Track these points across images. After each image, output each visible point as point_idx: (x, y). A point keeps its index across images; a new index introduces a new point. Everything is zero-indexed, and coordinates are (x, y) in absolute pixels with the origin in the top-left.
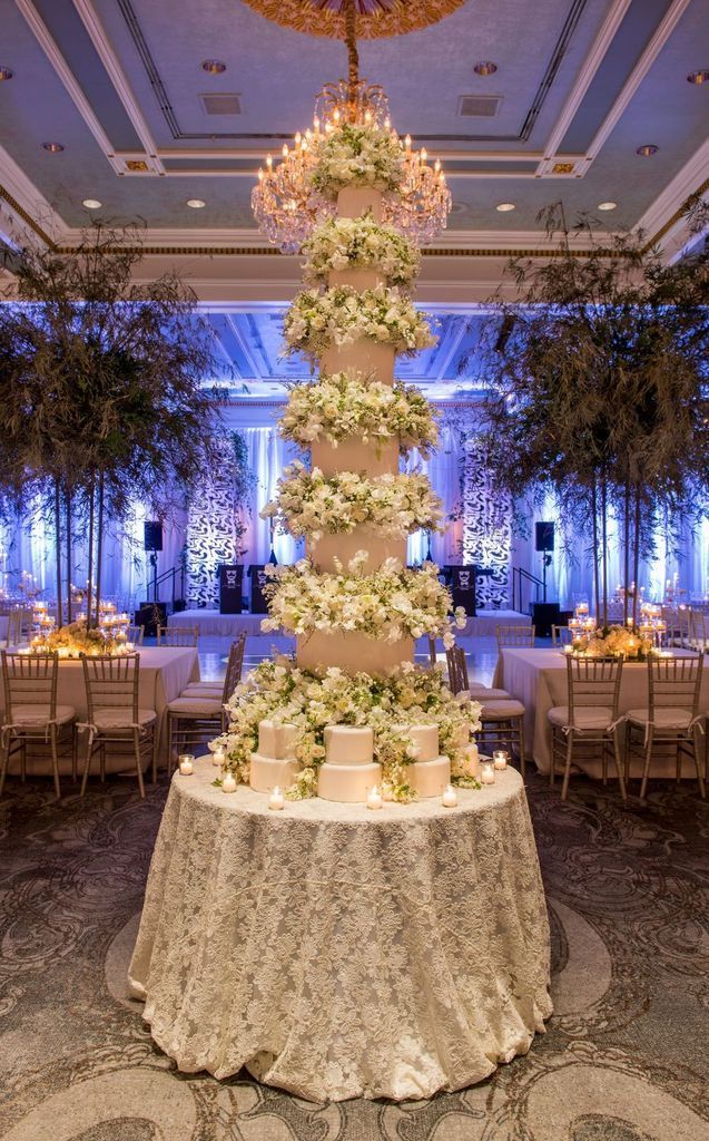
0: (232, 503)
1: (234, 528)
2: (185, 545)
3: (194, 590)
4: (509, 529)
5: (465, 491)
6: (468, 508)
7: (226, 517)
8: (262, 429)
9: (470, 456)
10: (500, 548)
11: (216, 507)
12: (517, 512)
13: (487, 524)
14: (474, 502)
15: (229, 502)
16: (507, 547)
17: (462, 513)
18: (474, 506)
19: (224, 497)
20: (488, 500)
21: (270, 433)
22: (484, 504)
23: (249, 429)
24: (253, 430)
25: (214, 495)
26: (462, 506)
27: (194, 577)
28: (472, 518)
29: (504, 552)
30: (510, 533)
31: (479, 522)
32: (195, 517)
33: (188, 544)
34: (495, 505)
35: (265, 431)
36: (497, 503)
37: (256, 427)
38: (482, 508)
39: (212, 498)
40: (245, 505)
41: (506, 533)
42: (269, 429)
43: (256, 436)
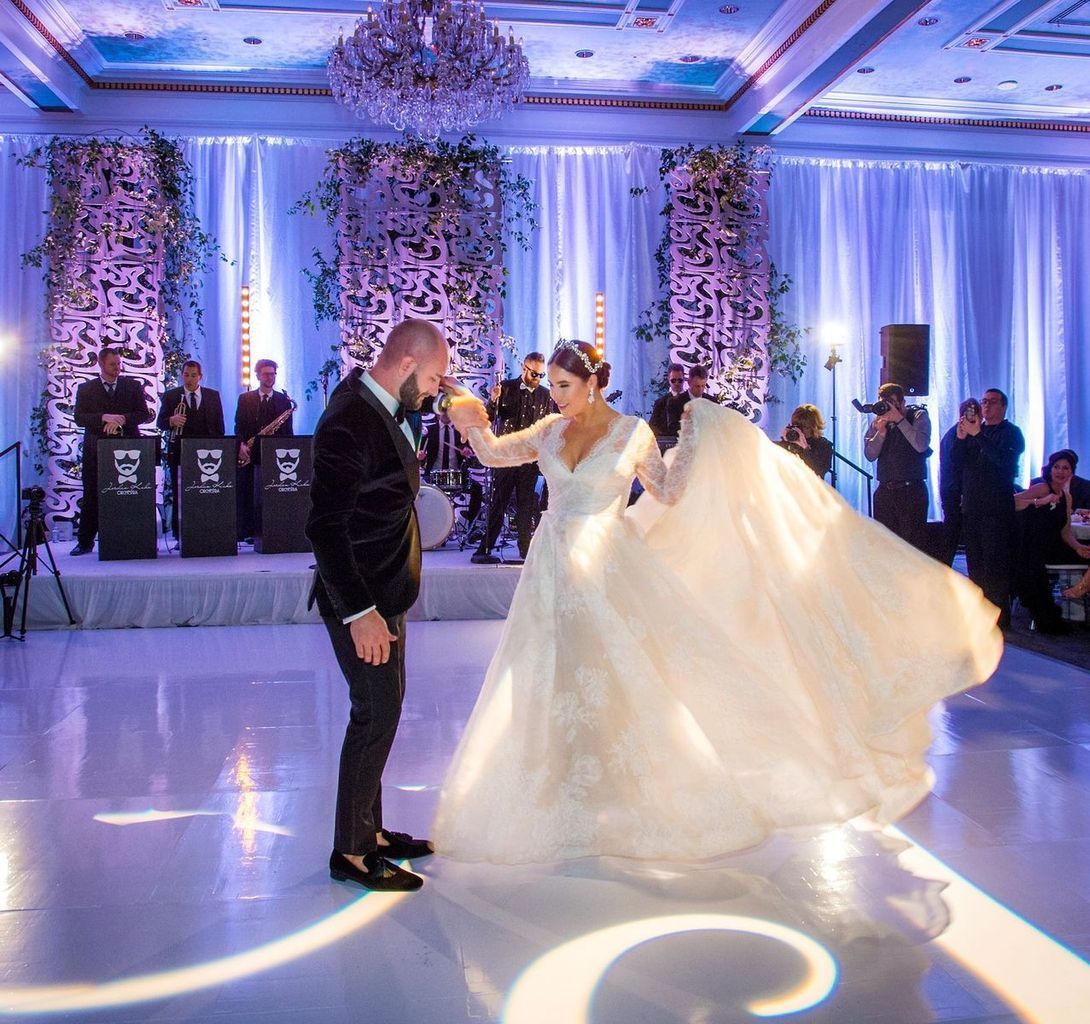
0: (155, 295)
1: (159, 353)
2: (47, 394)
3: (67, 496)
4: (763, 357)
5: (672, 276)
6: (679, 312)
7: (140, 327)
8: (230, 141)
9: (682, 199)
10: (744, 397)
11: (118, 304)
12: (778, 321)
13: (720, 347)
14: (691, 299)
15: (147, 293)
16: (759, 393)
17: (665, 321)
18: (689, 306)
19: (136, 284)
20: (720, 295)
21: (248, 151)
22: (713, 304)
23: (201, 140)
24: (210, 141)
25: (111, 277)
26: (665, 307)
27: (66, 465)
28: (686, 334)
29: (755, 405)
30: (766, 364)
31: (700, 341)
32: (67, 327)
33: (52, 390)
34: (734, 306)
35: (236, 144)
36: (740, 300)
37: (216, 135)
38: (708, 312)
39: (107, 285)
40: (185, 302)
41: (759, 365)
42: (246, 140)
43: (215, 155)
